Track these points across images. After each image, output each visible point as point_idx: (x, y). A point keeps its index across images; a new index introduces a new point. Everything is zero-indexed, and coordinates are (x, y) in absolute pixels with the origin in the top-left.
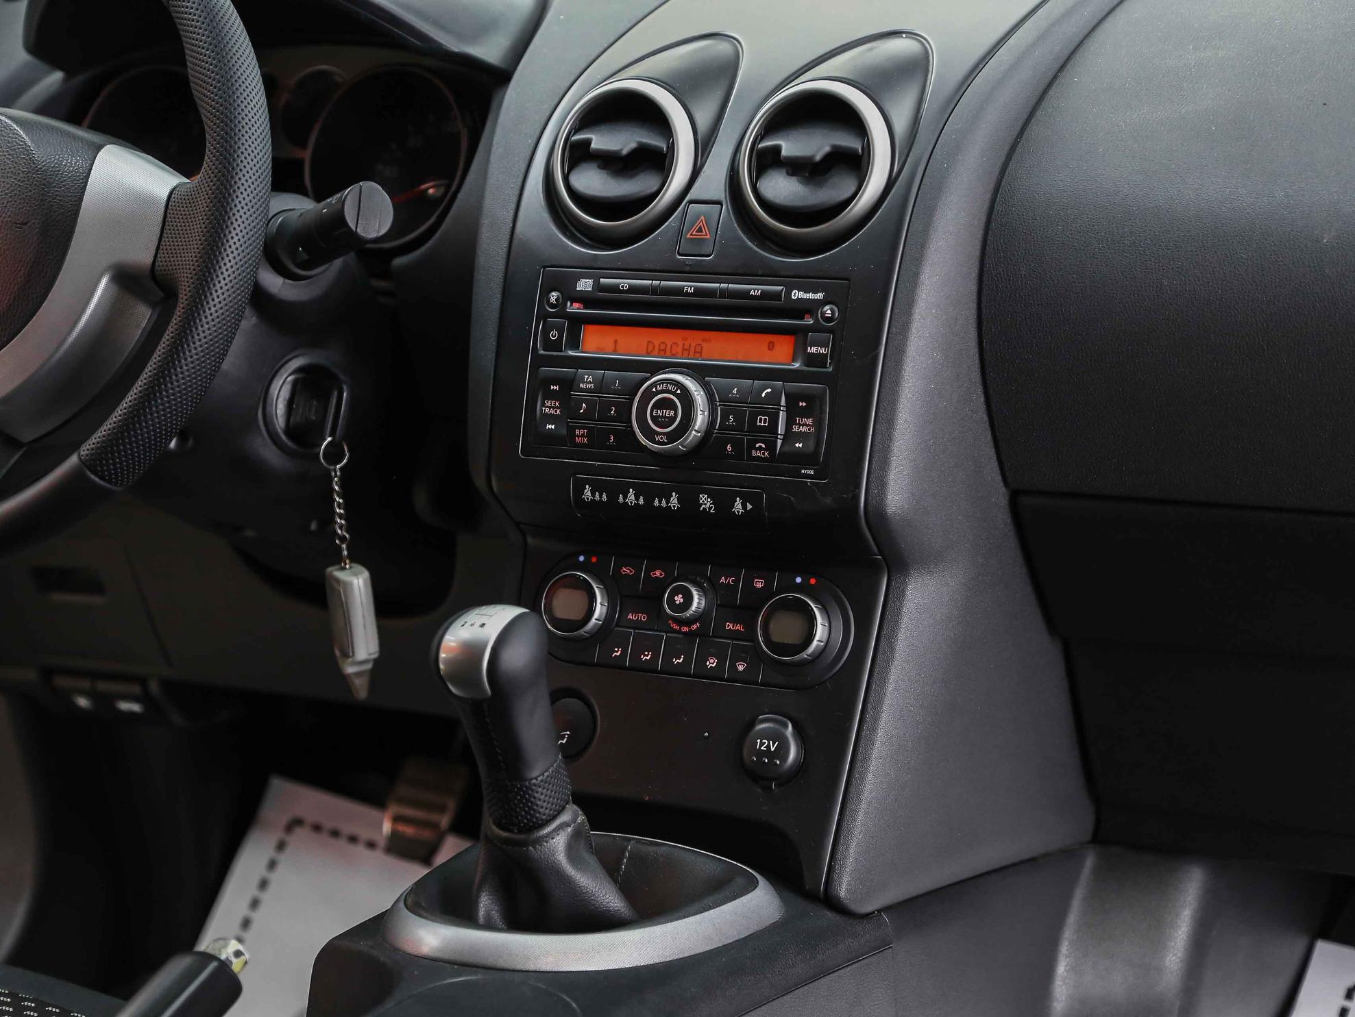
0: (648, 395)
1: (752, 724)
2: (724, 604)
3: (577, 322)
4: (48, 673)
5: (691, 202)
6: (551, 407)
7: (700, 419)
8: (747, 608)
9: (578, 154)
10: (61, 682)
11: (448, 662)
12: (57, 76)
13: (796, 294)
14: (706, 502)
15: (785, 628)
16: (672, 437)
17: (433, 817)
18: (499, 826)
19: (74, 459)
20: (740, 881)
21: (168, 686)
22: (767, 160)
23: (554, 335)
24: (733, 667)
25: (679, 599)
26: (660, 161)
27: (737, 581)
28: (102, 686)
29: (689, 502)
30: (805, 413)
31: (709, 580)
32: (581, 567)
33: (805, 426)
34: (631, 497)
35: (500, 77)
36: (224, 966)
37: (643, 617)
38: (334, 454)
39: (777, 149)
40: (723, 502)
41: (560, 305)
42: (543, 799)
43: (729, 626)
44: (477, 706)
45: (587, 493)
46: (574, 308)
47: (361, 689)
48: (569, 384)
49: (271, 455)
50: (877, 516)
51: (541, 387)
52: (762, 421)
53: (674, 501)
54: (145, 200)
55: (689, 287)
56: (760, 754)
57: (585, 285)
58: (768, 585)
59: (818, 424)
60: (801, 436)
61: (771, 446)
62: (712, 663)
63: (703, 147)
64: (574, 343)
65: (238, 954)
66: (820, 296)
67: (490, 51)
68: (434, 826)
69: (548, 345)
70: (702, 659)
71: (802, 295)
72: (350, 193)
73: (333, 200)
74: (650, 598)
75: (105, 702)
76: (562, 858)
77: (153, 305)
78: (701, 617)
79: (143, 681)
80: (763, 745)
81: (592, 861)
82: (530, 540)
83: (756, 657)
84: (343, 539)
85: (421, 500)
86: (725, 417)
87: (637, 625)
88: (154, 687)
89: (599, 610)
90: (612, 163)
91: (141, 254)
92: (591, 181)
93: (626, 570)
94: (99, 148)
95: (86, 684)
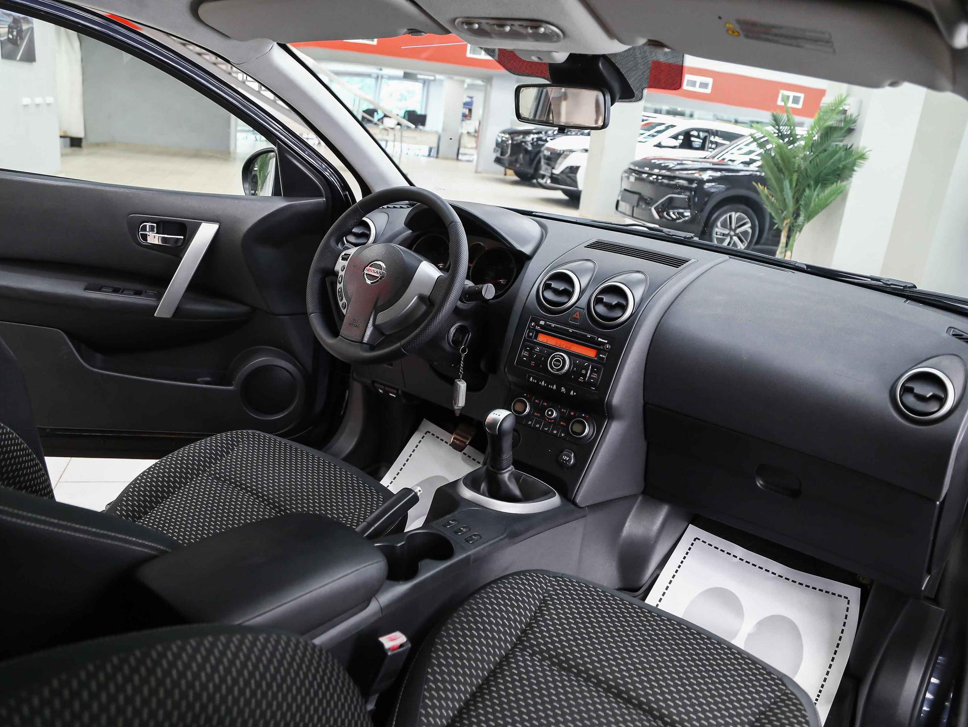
0: (553, 357)
1: (562, 451)
2: (562, 416)
3: (538, 332)
4: (373, 382)
5: (576, 307)
6: (526, 354)
7: (567, 367)
8: (568, 420)
9: (547, 287)
10: (376, 385)
11: (487, 423)
12: (411, 231)
13: (599, 339)
14: (563, 390)
15: (577, 428)
16: (558, 370)
17: (464, 440)
18: (492, 467)
19: (398, 345)
20: (551, 494)
21: (403, 392)
22: (599, 301)
23: (531, 334)
24: (561, 434)
25: (550, 413)
26: (570, 294)
27: (566, 411)
28: (387, 389)
29: (559, 388)
30: (595, 372)
31: (559, 409)
32: (524, 397)
33: (595, 376)
34: (543, 383)
35: (529, 258)
36: (416, 493)
37: (539, 415)
38: (464, 350)
39: (603, 299)
40: (568, 391)
41: (534, 326)
42: (505, 463)
43: (562, 423)
44: (493, 436)
45: (531, 379)
46: (538, 328)
47: (458, 413)
48: (532, 348)
49: (447, 347)
50: (609, 405)
51: (524, 347)
52: (584, 372)
53: (555, 387)
54: (430, 277)
55: (571, 331)
56: (564, 460)
57: (542, 323)
58: (575, 414)
59: (598, 376)
60: (593, 378)
61: (584, 379)
62: (555, 432)
63: (582, 292)
64: (536, 337)
65: (420, 491)
66: (606, 341)
67: (527, 250)
68: (465, 443)
69: (528, 336)
70: (553, 430)
71: (601, 340)
72: (485, 286)
73: (480, 286)
74: (542, 410)
75: (386, 392)
76: (506, 479)
77: (426, 305)
78: (555, 419)
79: (397, 390)
80: (565, 458)
81: (514, 480)
82: (512, 386)
83: (567, 433)
84: (461, 373)
85: (482, 366)
86: (573, 368)
87: (537, 416)
88: (400, 392)
89: (528, 410)
90: (556, 292)
91: (427, 292)
92: (549, 295)
93: (537, 401)
94: (422, 261)
95: (383, 387)
